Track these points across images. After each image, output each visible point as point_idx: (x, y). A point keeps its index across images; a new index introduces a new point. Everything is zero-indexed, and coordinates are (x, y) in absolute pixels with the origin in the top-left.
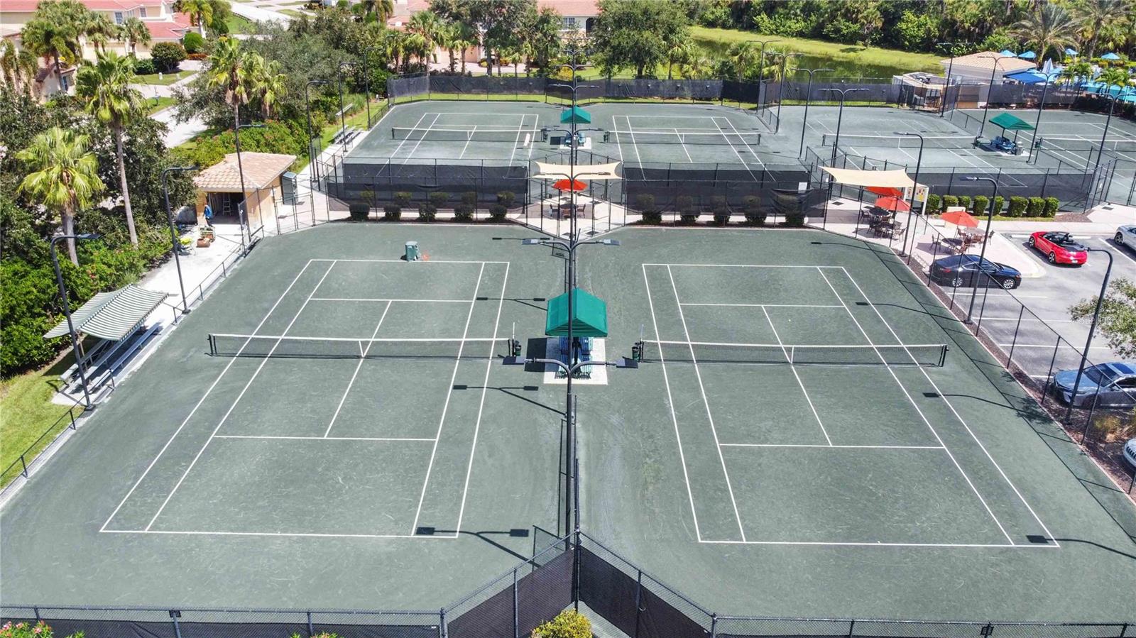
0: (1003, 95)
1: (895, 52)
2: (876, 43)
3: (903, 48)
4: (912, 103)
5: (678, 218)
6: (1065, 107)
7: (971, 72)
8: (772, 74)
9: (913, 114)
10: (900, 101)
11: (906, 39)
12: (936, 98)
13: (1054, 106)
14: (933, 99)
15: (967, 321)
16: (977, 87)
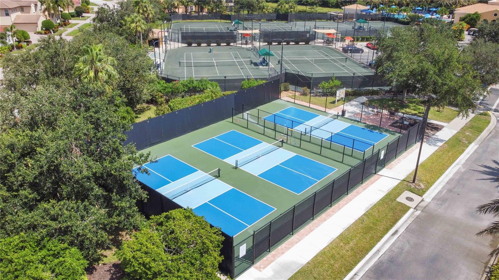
0: (360, 17)
1: (326, 8)
2: (320, 6)
3: (329, 7)
4: (334, 20)
5: (277, 44)
6: (379, 20)
7: (351, 10)
8: (291, 11)
9: (334, 23)
10: (330, 19)
11: (330, 4)
12: (341, 18)
13: (376, 20)
14: (340, 19)
15: (351, 57)
16: (353, 14)
